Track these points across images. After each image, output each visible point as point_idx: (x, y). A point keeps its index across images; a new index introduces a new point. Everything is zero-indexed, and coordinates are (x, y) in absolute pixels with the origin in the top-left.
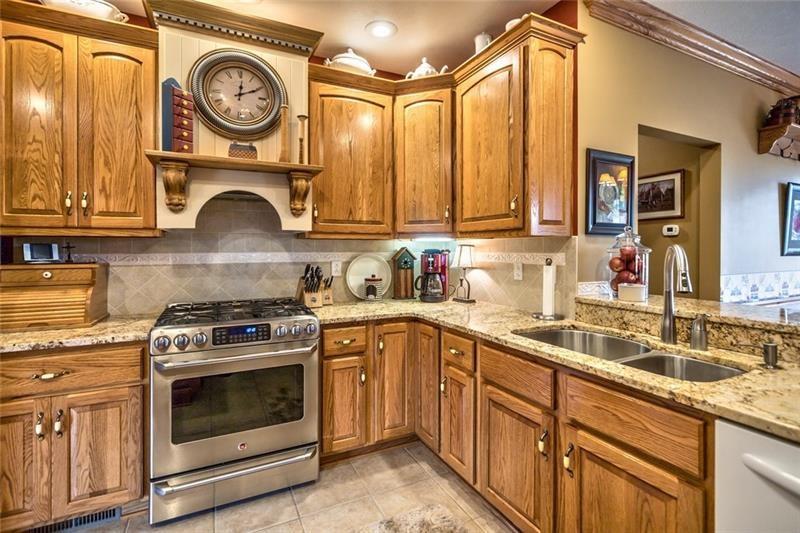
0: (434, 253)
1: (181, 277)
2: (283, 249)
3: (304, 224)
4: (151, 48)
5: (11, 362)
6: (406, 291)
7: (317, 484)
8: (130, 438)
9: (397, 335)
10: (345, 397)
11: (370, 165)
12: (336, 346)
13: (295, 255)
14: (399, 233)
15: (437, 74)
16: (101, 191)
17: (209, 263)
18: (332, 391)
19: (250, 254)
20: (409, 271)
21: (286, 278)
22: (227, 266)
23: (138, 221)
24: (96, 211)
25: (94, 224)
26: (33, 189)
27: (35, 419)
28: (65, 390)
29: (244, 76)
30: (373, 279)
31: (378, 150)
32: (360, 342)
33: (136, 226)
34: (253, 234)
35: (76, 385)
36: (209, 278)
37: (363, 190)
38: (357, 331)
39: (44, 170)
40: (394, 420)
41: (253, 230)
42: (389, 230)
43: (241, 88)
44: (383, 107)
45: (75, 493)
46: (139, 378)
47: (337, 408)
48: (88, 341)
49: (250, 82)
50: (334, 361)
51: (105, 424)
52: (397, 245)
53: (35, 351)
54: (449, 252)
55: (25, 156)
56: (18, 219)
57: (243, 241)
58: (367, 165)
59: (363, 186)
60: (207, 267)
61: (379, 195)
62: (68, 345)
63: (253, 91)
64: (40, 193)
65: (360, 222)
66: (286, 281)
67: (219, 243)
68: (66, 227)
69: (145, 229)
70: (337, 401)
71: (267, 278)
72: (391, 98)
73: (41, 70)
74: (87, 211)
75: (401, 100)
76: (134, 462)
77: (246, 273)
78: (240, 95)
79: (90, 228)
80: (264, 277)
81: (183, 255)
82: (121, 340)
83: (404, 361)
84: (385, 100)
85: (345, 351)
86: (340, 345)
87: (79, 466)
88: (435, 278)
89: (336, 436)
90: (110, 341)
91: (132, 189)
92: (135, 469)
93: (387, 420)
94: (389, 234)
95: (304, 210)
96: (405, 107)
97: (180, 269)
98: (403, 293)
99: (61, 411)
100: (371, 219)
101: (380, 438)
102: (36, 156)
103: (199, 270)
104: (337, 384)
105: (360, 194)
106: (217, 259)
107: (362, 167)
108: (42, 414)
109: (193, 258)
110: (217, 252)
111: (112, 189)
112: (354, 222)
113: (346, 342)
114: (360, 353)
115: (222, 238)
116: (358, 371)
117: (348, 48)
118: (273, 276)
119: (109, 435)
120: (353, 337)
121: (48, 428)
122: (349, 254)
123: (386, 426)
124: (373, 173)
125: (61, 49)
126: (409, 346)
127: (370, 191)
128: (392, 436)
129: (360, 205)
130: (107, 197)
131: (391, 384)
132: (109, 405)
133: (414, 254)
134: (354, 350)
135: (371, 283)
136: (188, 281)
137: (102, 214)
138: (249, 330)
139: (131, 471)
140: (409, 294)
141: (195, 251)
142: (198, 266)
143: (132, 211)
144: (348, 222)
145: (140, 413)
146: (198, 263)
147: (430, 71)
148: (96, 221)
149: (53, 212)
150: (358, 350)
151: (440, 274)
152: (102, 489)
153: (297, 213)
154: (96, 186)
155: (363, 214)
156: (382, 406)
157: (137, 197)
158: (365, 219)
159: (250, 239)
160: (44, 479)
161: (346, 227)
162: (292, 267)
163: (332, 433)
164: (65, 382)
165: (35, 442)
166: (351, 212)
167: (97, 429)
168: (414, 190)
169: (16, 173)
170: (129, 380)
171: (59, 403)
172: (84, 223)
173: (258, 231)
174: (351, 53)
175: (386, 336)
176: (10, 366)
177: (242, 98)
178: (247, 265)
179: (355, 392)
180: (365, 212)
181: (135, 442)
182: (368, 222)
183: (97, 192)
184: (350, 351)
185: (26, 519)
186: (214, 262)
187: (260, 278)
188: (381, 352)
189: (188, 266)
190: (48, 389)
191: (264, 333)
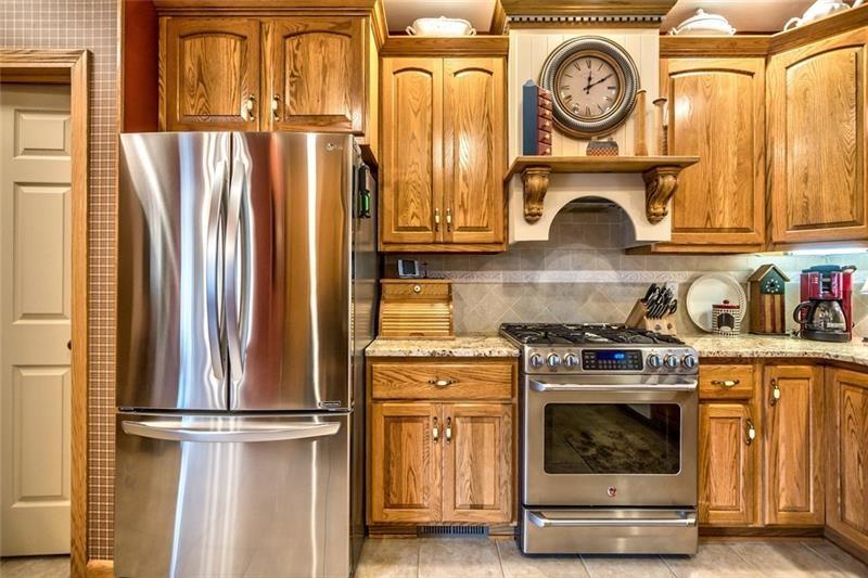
0: (829, 272)
1: (510, 296)
2: (610, 266)
3: (662, 232)
4: (500, 56)
5: (416, 366)
6: (773, 324)
7: (694, 561)
8: (503, 457)
9: (797, 382)
10: (726, 456)
11: (734, 154)
12: (713, 388)
13: (623, 274)
14: (775, 244)
15: (849, 9)
16: (460, 207)
17: (535, 281)
18: (708, 445)
19: (575, 272)
20: (778, 297)
21: (614, 301)
22: (553, 286)
23: (489, 236)
24: (456, 227)
25: (455, 239)
26: (412, 208)
27: (431, 423)
28: (452, 399)
29: (592, 66)
30: (726, 305)
31: (745, 134)
32: (745, 386)
33: (486, 240)
34: (579, 250)
35: (460, 395)
36: (535, 299)
37: (725, 186)
38: (741, 371)
39: (419, 189)
40: (792, 501)
41: (579, 246)
42: (761, 239)
43: (590, 79)
44: (752, 74)
45: (459, 502)
46: (510, 396)
47: (714, 468)
48: (470, 353)
49: (599, 71)
50: (711, 405)
51: (483, 439)
52: (754, 261)
53: (433, 358)
54: (855, 269)
55: (407, 178)
56: (401, 237)
57: (568, 259)
58: (730, 156)
59: (725, 182)
60: (532, 285)
61: (747, 194)
62: (456, 355)
63: (603, 80)
64: (416, 211)
65: (720, 230)
66: (613, 304)
67: (545, 260)
68: (435, 243)
69: (496, 243)
70: (714, 460)
71: (594, 300)
72: (763, 60)
73: (417, 96)
74: (449, 226)
75: (778, 60)
76: (506, 482)
77: (571, 294)
78: (589, 87)
79: (452, 243)
80: (590, 300)
81: (511, 273)
82: (497, 355)
83: (808, 420)
84: (755, 64)
85: (726, 396)
86: (718, 388)
87: (463, 475)
88: (830, 306)
89: (714, 504)
90: (488, 354)
91: (485, 203)
92: (506, 491)
93: (783, 498)
94: (759, 245)
95: (664, 214)
96: (787, 68)
97: (510, 287)
98: (769, 327)
99: (449, 418)
100: (735, 225)
101: (773, 522)
102: (414, 177)
103: (526, 288)
104: (714, 438)
105: (721, 193)
106: (544, 277)
107: (723, 157)
108: (435, 418)
109: (521, 276)
110: (543, 270)
111: (469, 204)
112: (713, 230)
113: (729, 383)
114: (744, 401)
115: (548, 254)
116: (742, 423)
117: (697, 9)
118: (601, 299)
119: (485, 450)
120: (736, 378)
121: (441, 432)
122: (688, 274)
123: (782, 506)
124: (739, 164)
125: (431, 74)
126: (815, 399)
127: (735, 188)
128: (793, 522)
129: (721, 208)
130: (465, 212)
131: (789, 449)
132: (485, 420)
133: (786, 274)
134: (738, 396)
135: (723, 311)
136: (516, 300)
137: (462, 229)
138: (617, 356)
139: (503, 492)
140: (778, 328)
141: (524, 269)
142: (525, 284)
143: (485, 225)
144: (705, 230)
145: (511, 433)
146: (525, 281)
147: (837, 6)
148: (457, 236)
149: (425, 229)
150: (742, 396)
151: (840, 302)
152: (480, 503)
153: (653, 219)
154: (456, 202)
155: (725, 219)
156: (775, 476)
157: (489, 212)
158: (727, 226)
159: (575, 256)
160: (438, 482)
161: (703, 237)
162: (620, 289)
163: (708, 499)
164: (453, 391)
165: (431, 443)
166: (709, 218)
167: (477, 442)
168: (806, 180)
169: (401, 194)
170: (502, 396)
171: (448, 410)
172: (448, 239)
173: (585, 247)
174: (701, 14)
175: (780, 382)
176: (415, 370)
177: (590, 90)
178: (573, 284)
179: (738, 452)
180: (727, 216)
181: (507, 463)
182: (731, 230)
183: (457, 207)
184: (732, 396)
185: (425, 515)
186: (541, 281)
187: (585, 300)
188: (774, 402)
189: (517, 285)
190: (441, 396)
191: (636, 361)
